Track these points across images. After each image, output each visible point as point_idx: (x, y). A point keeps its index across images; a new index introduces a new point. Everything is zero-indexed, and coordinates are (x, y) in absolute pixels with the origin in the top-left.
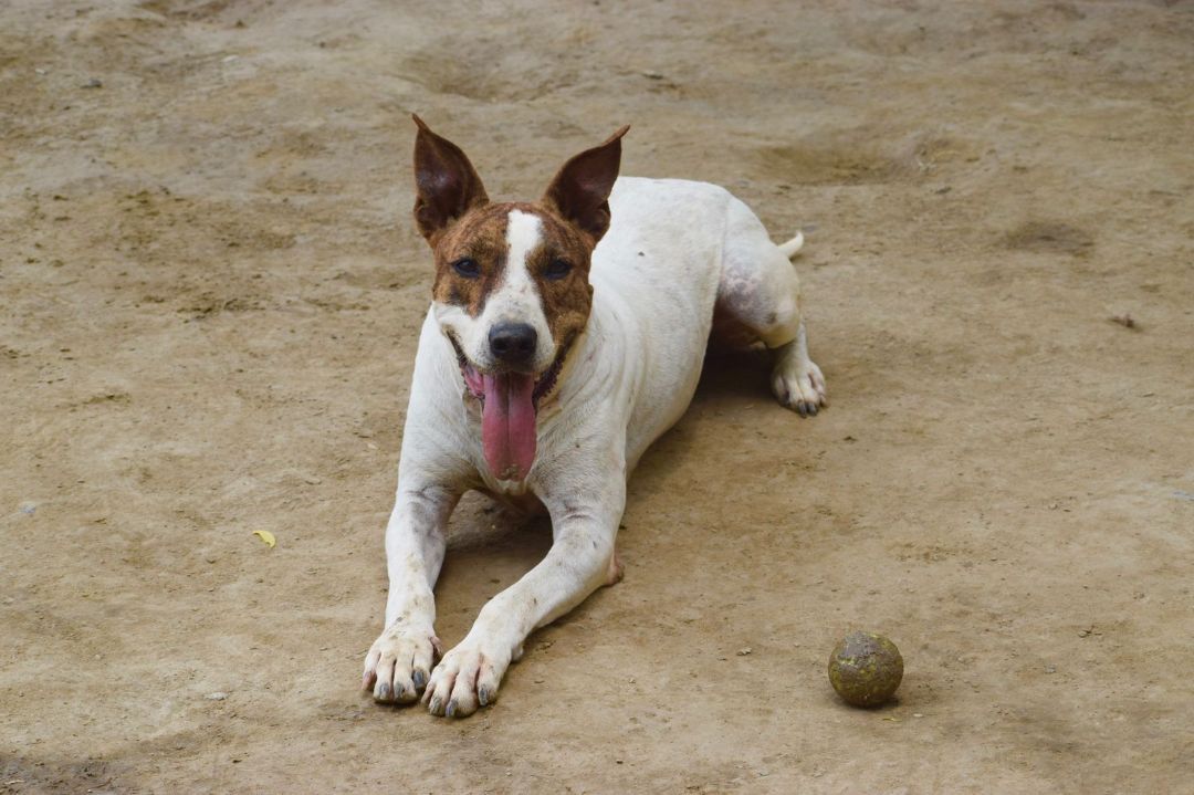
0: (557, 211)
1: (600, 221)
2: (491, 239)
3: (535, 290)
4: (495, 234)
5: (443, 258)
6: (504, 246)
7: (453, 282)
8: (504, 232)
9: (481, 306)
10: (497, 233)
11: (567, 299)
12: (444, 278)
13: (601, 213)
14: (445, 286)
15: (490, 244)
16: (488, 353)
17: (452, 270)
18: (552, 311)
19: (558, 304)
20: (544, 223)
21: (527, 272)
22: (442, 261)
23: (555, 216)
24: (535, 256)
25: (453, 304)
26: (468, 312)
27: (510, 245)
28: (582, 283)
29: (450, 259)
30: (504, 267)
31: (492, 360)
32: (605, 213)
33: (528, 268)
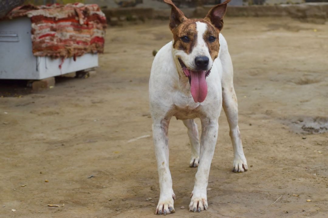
0: (210, 22)
1: (220, 25)
2: (192, 30)
3: (206, 46)
4: (193, 28)
5: (177, 36)
6: (196, 32)
7: (181, 43)
9: (191, 51)
10: (194, 28)
11: (214, 48)
12: (177, 42)
13: (221, 23)
14: (178, 44)
15: (192, 32)
16: (195, 65)
17: (181, 39)
18: (211, 52)
19: (212, 49)
20: (208, 25)
21: (203, 40)
23: (210, 23)
24: (205, 35)
25: (181, 49)
26: (186, 52)
27: (198, 31)
28: (218, 43)
29: (180, 36)
30: (197, 38)
31: (195, 66)
32: (222, 23)
33: (203, 38)
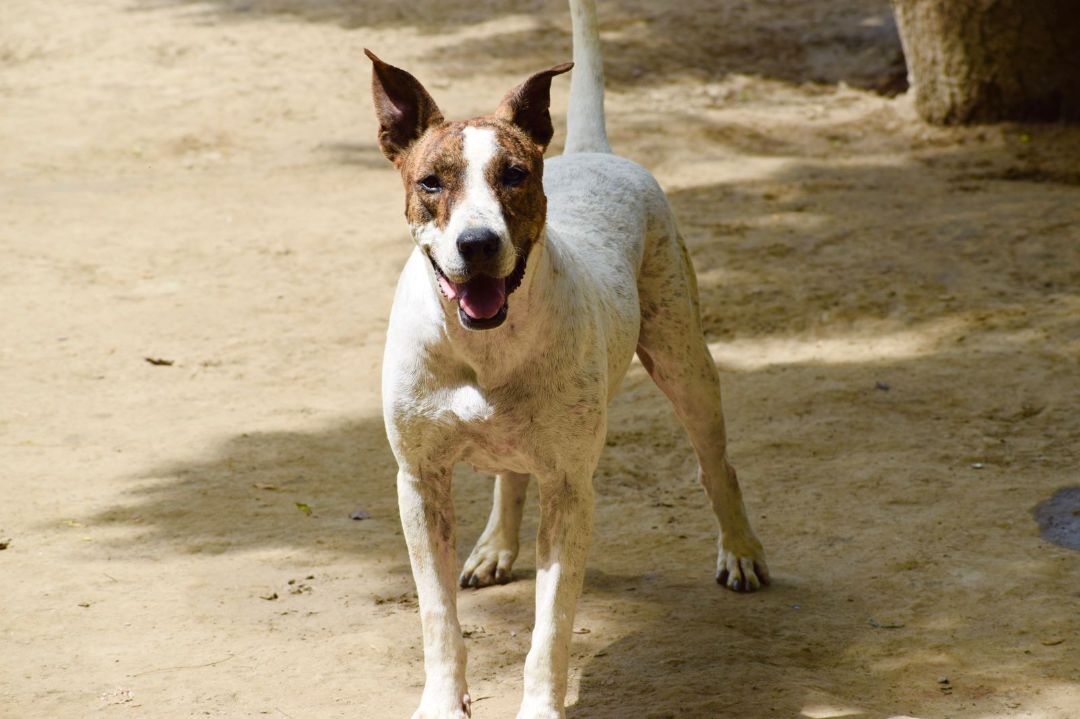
2: (449, 156)
3: (495, 198)
4: (453, 150)
5: (409, 177)
6: (462, 161)
7: (421, 199)
8: (461, 148)
10: (456, 149)
12: (413, 197)
15: (449, 160)
17: (419, 187)
18: (511, 217)
20: (498, 135)
21: (487, 183)
22: (409, 181)
24: (493, 168)
25: (427, 221)
26: (438, 225)
27: (467, 160)
29: (416, 178)
30: (463, 180)
33: (487, 179)
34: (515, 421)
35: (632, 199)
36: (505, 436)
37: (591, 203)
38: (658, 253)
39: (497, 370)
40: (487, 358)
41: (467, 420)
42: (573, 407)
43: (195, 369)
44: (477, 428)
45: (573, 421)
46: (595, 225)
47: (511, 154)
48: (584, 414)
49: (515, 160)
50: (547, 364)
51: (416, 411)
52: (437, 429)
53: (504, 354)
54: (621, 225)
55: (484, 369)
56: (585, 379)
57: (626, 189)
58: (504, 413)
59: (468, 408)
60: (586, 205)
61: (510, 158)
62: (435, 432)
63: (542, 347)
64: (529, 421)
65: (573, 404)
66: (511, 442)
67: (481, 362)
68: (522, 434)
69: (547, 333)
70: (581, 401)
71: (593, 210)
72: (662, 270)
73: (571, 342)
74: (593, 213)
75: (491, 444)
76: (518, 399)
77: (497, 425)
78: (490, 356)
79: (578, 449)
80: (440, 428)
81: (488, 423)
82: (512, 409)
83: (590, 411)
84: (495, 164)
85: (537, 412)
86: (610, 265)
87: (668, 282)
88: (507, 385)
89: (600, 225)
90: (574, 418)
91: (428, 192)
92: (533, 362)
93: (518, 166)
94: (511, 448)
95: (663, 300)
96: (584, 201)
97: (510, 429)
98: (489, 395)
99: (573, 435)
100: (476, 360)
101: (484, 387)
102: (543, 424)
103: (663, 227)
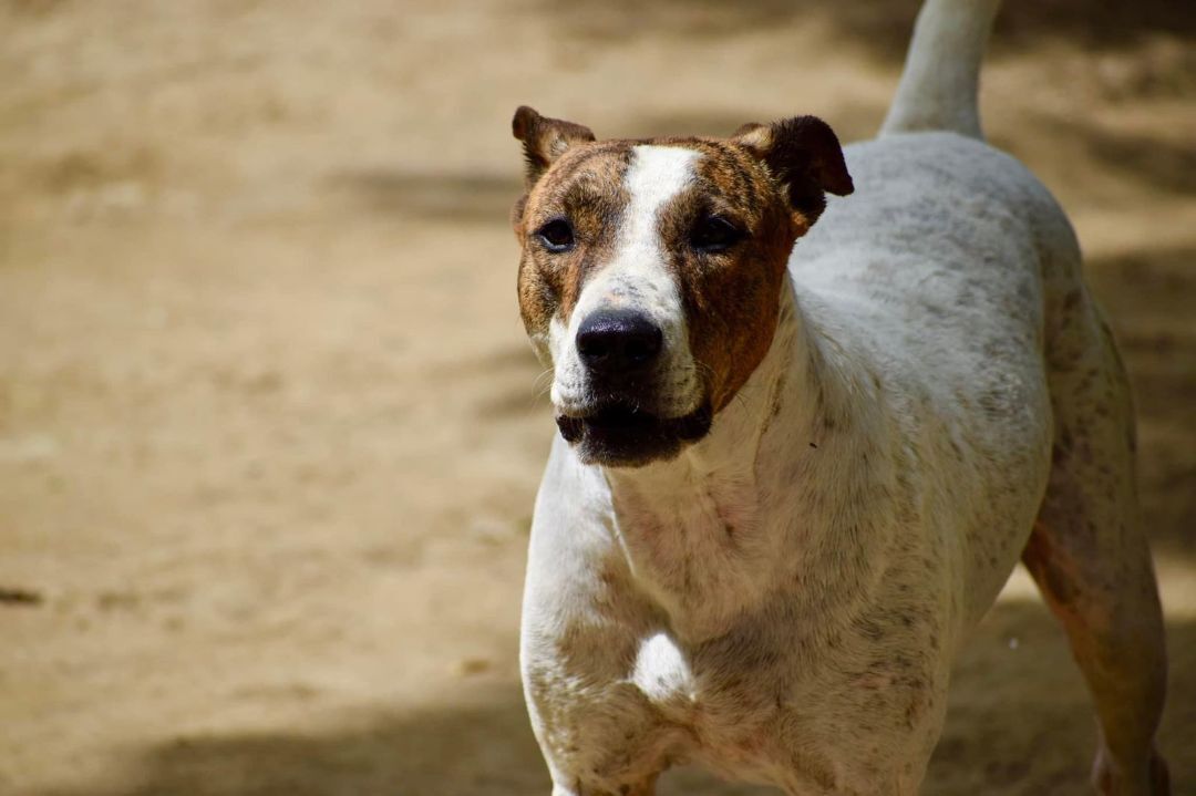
34: (745, 704)
35: (1005, 213)
36: (730, 732)
37: (926, 218)
38: (1067, 322)
39: (707, 608)
40: (687, 582)
41: (661, 700)
42: (858, 675)
43: (85, 609)
44: (681, 715)
45: (861, 701)
46: (938, 260)
47: (717, 193)
48: (882, 690)
49: (720, 204)
50: (804, 596)
51: (565, 685)
52: (608, 721)
53: (717, 580)
54: (990, 254)
55: (684, 604)
56: (881, 623)
57: (992, 196)
58: (724, 689)
59: (660, 681)
60: (916, 221)
61: (714, 198)
62: (605, 726)
63: (792, 565)
64: (773, 706)
65: (860, 670)
66: (745, 744)
67: (677, 589)
68: (766, 728)
69: (803, 538)
70: (875, 665)
71: (930, 231)
72: (1076, 356)
73: (851, 555)
74: (931, 237)
75: (708, 745)
76: (751, 664)
77: (715, 712)
78: (691, 580)
79: (875, 750)
80: (614, 718)
81: (698, 707)
82: (738, 683)
83: (894, 682)
84: (682, 207)
85: (787, 688)
86: (973, 349)
87: (1086, 384)
88: (729, 636)
89: (948, 258)
90: (862, 696)
91: (551, 252)
92: (781, 592)
93: (725, 215)
94: (748, 755)
95: (1080, 421)
96: (913, 215)
97: (739, 719)
98: (695, 654)
99: (862, 727)
100: (667, 587)
101: (687, 638)
102: (801, 712)
103: (1069, 274)
